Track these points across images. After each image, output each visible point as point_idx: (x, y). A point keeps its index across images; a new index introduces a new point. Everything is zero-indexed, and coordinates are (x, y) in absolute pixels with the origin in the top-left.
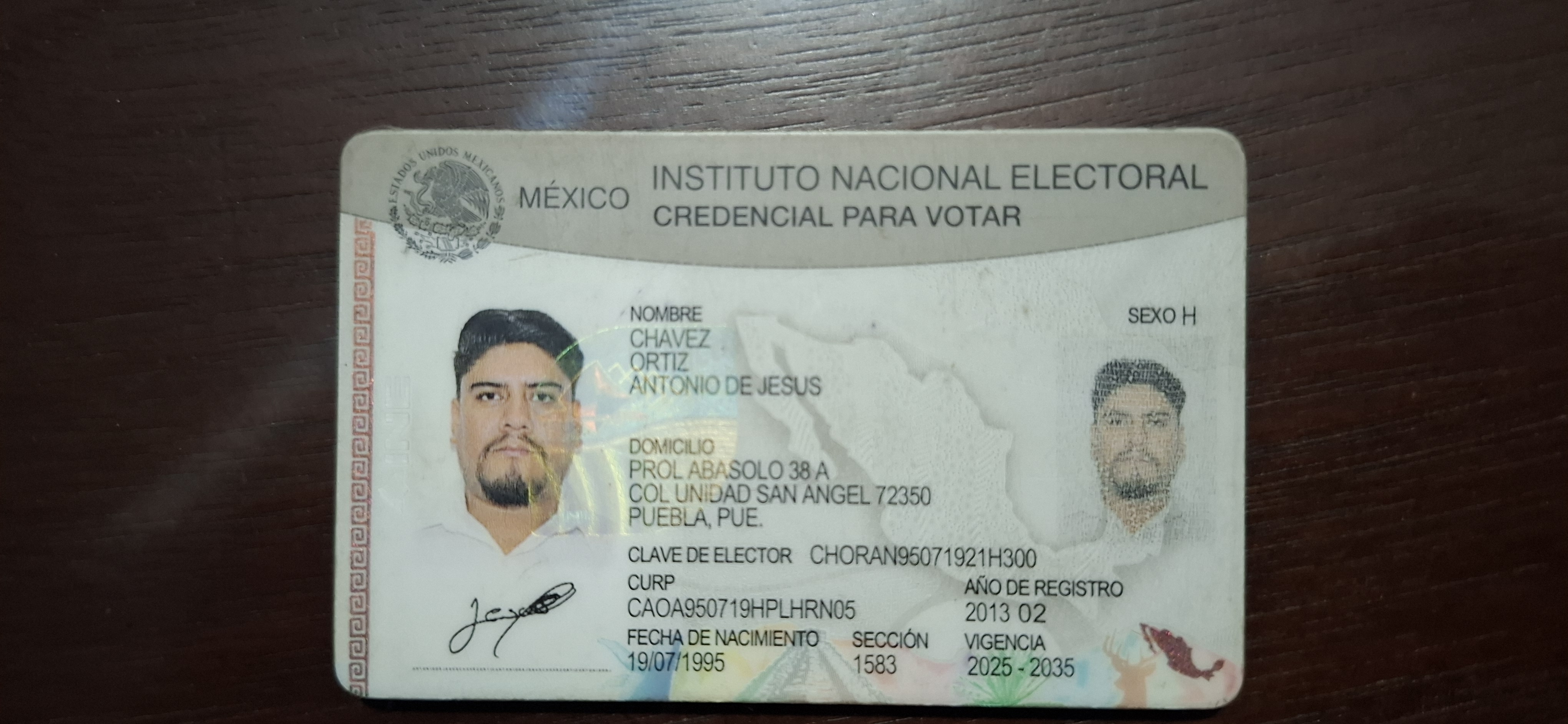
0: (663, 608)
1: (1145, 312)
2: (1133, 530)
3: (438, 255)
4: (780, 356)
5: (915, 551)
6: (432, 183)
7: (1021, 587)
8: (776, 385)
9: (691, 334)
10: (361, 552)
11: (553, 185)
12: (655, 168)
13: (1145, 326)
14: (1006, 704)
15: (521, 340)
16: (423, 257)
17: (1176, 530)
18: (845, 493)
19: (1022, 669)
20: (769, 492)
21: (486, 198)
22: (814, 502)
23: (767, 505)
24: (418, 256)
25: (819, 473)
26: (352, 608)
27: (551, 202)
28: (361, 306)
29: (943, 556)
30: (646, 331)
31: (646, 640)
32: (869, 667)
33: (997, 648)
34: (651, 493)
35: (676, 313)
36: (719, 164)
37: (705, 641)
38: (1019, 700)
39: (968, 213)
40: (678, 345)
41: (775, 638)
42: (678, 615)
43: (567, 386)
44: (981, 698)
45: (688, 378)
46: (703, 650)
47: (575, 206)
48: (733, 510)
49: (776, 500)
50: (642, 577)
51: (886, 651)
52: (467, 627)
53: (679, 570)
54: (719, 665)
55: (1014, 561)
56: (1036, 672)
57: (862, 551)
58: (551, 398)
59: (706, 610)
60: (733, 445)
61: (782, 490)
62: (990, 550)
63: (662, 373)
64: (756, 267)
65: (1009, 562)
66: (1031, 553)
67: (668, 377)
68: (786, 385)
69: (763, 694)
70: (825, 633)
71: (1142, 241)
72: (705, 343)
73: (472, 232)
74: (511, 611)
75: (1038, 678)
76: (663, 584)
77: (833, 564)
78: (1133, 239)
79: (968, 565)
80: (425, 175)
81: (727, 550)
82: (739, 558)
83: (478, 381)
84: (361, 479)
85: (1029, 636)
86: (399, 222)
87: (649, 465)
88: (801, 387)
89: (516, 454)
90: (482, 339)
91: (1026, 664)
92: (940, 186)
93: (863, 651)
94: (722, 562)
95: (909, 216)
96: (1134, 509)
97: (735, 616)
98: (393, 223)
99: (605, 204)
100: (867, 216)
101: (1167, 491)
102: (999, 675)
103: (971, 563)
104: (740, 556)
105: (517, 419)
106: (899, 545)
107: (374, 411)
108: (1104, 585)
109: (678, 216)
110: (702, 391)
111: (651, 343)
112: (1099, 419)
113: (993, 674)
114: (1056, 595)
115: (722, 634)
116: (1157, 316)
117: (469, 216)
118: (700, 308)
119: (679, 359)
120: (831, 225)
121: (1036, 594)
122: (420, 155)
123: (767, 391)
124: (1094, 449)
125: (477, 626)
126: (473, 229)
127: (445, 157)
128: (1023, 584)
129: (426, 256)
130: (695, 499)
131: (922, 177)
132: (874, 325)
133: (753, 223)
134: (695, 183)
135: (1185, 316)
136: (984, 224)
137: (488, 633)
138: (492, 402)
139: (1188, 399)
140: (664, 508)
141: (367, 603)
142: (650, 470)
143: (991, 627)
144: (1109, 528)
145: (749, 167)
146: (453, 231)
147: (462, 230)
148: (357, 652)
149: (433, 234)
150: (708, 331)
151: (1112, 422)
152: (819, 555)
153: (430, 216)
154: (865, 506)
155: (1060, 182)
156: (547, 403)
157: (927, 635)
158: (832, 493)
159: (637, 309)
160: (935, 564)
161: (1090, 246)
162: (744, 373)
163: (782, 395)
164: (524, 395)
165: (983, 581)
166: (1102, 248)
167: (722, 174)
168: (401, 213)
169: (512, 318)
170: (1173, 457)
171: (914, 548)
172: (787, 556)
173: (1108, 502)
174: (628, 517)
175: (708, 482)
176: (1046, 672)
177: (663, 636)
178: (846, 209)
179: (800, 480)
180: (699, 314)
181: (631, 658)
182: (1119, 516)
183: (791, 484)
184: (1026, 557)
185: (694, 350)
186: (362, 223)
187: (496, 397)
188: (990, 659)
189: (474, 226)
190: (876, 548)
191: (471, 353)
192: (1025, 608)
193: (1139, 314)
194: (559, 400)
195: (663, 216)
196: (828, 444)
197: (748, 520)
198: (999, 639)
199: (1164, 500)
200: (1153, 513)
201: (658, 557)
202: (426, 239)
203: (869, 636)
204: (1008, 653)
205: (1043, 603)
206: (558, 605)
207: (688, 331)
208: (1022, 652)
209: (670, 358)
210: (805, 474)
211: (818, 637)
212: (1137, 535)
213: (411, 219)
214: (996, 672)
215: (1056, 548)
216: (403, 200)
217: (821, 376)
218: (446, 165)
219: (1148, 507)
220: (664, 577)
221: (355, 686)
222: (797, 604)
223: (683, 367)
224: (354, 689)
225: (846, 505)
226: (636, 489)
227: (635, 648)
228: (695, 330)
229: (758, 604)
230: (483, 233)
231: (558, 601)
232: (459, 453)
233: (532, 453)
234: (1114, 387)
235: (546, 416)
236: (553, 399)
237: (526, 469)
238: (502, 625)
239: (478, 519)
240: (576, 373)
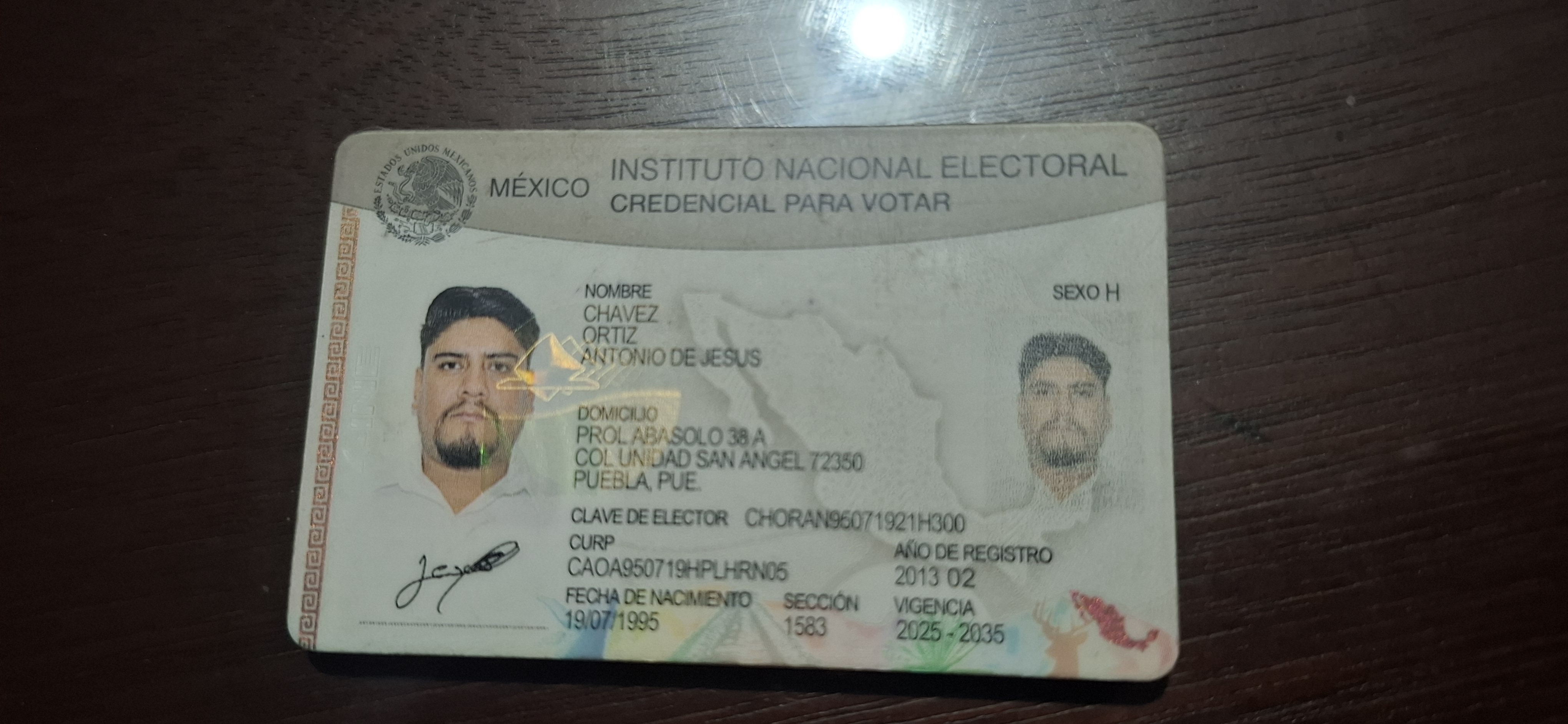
0: (602, 567)
1: (1069, 289)
2: (1061, 498)
3: (414, 238)
4: (723, 330)
5: (847, 516)
6: (414, 175)
7: (950, 552)
8: (718, 357)
9: (640, 310)
10: (321, 510)
11: (521, 177)
12: (614, 161)
13: (1070, 302)
14: (937, 672)
15: (483, 314)
16: (401, 240)
17: (1104, 498)
18: (781, 459)
19: (951, 635)
20: (708, 458)
21: (461, 188)
22: (750, 466)
23: (706, 470)
24: (396, 240)
25: (756, 440)
26: (307, 563)
27: (518, 191)
28: (342, 284)
29: (874, 521)
30: (599, 307)
31: (584, 599)
32: (800, 630)
33: (926, 613)
34: (596, 458)
35: (628, 291)
36: (673, 157)
37: (641, 600)
38: (949, 666)
39: (900, 200)
40: (628, 320)
41: (709, 599)
42: (615, 575)
43: (524, 358)
44: (911, 664)
45: (636, 350)
46: (637, 609)
47: (541, 195)
48: (673, 474)
49: (715, 465)
50: (583, 537)
51: (817, 614)
52: (414, 582)
53: (617, 530)
54: (652, 624)
55: (944, 526)
56: (966, 638)
57: (796, 515)
58: (507, 368)
59: (643, 570)
60: (676, 413)
61: (720, 456)
62: (920, 516)
63: (612, 344)
64: (703, 249)
65: (938, 527)
66: (960, 518)
67: (617, 349)
68: (727, 357)
69: (696, 654)
70: (757, 595)
71: (1064, 222)
72: (653, 318)
73: (445, 219)
74: (457, 568)
75: (967, 644)
76: (603, 545)
77: (766, 529)
78: (1056, 220)
79: (898, 529)
80: (408, 169)
81: (666, 512)
82: (677, 521)
83: (442, 352)
84: (328, 441)
85: (959, 601)
86: (382, 209)
87: (595, 431)
88: (742, 357)
89: (472, 419)
90: (448, 313)
91: (956, 629)
92: (875, 176)
93: (794, 613)
94: (660, 523)
95: (846, 202)
96: (1061, 477)
97: (671, 576)
98: (376, 210)
99: (567, 192)
100: (806, 203)
101: (1095, 459)
102: (928, 640)
103: (901, 527)
104: (678, 518)
105: (474, 387)
106: (831, 510)
107: (345, 380)
108: (1033, 552)
109: (632, 204)
110: (648, 363)
111: (603, 317)
112: (1026, 390)
113: (923, 638)
114: (985, 560)
115: (657, 593)
116: (1081, 291)
117: (444, 204)
118: (649, 286)
119: (628, 332)
120: (773, 211)
121: (965, 558)
122: (405, 151)
123: (710, 362)
124: (1021, 418)
125: (424, 582)
126: (448, 215)
127: (427, 153)
128: (953, 549)
129: (403, 240)
130: (638, 463)
131: (859, 168)
132: (811, 302)
133: (702, 209)
134: (649, 174)
135: (1108, 292)
136: (916, 209)
137: (433, 588)
138: (453, 371)
139: (1114, 371)
140: (608, 472)
141: (323, 559)
142: (597, 436)
143: (921, 591)
144: (1037, 496)
145: (699, 160)
146: (429, 217)
147: (437, 216)
148: (309, 605)
149: (411, 220)
150: (656, 307)
151: (1039, 392)
152: (754, 518)
153: (410, 204)
154: (799, 472)
156: (503, 372)
157: (857, 597)
158: (768, 459)
159: (591, 287)
160: (866, 528)
161: (1016, 228)
162: (690, 345)
163: (723, 366)
164: (483, 364)
165: (913, 546)
166: (1027, 230)
167: (675, 166)
168: (384, 202)
169: (476, 295)
170: (1100, 427)
171: (846, 513)
172: (724, 519)
173: (1036, 469)
174: (573, 480)
175: (650, 447)
176: (976, 637)
177: (600, 595)
178: (788, 196)
179: (738, 446)
180: (649, 291)
181: (568, 616)
182: (1047, 483)
183: (729, 450)
184: (955, 522)
185: (642, 324)
186: (349, 211)
187: (457, 366)
188: (919, 623)
189: (448, 213)
190: (809, 512)
191: (438, 325)
192: (954, 573)
193: (1064, 292)
194: (515, 369)
195: (620, 203)
196: (765, 411)
197: (687, 483)
198: (928, 603)
199: (1092, 469)
200: (1080, 480)
201: (599, 518)
202: (405, 224)
203: (800, 598)
204: (938, 617)
205: (972, 568)
206: (502, 563)
207: (638, 307)
208: (952, 617)
210: (743, 441)
211: (750, 598)
212: (1066, 501)
213: (393, 207)
214: (925, 637)
215: (985, 514)
216: (387, 191)
217: (761, 349)
218: (427, 159)
219: (1076, 475)
220: (604, 538)
221: (304, 639)
222: (731, 566)
223: (632, 340)
224: (303, 641)
225: (781, 471)
226: (582, 453)
227: (573, 606)
228: (644, 306)
229: (693, 565)
230: (455, 218)
231: (502, 559)
232: (419, 418)
233: (486, 419)
234: (1041, 359)
235: (502, 384)
236: (509, 369)
237: (480, 433)
238: (447, 581)
239: (432, 479)
240: (532, 344)
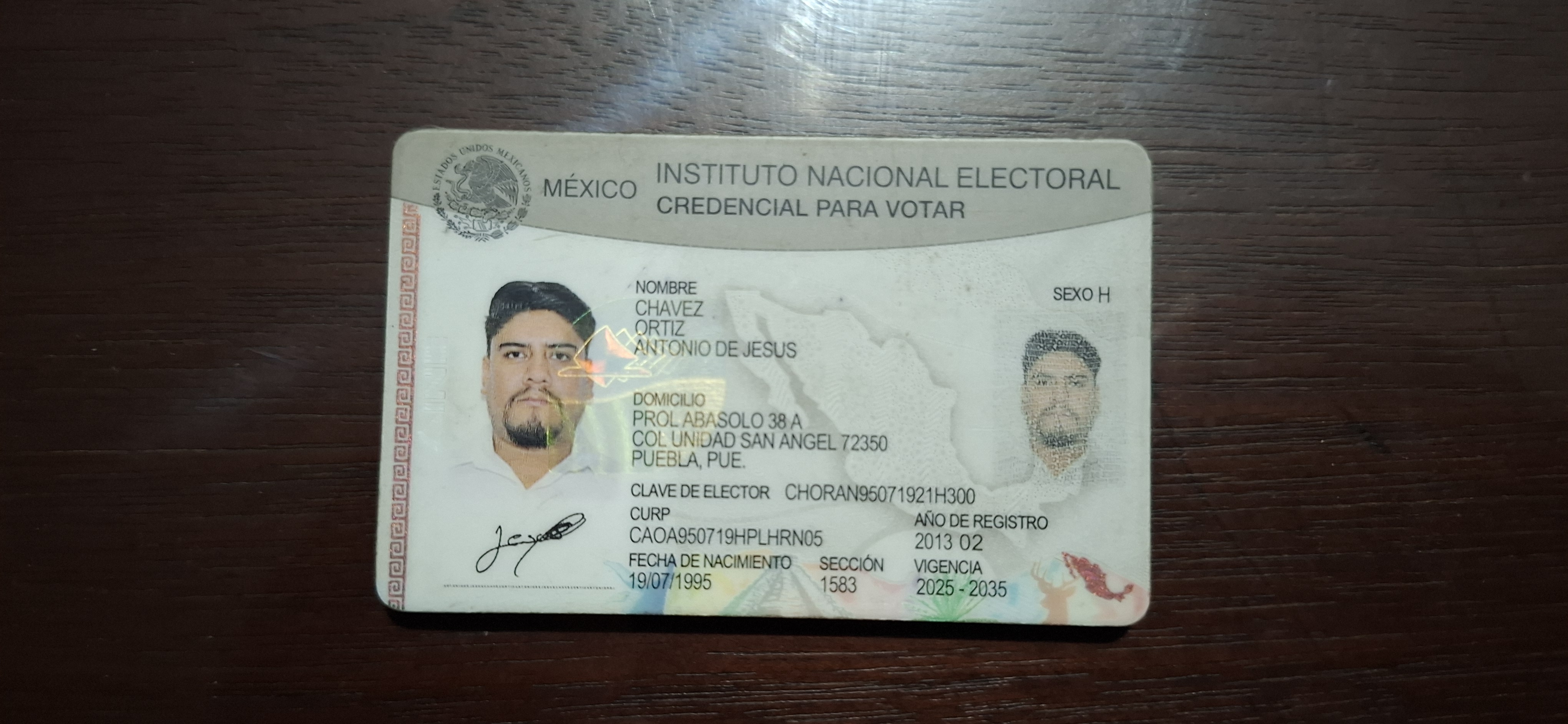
0: (660, 535)
1: (1067, 291)
2: (1056, 474)
3: (474, 234)
4: (762, 325)
5: (873, 490)
6: (470, 174)
7: (962, 520)
8: (759, 349)
9: (687, 305)
10: (402, 486)
11: (573, 178)
12: (659, 165)
13: (1067, 302)
14: (949, 620)
15: (543, 307)
16: (461, 236)
17: (1092, 473)
18: (816, 440)
19: (963, 590)
20: (751, 439)
21: (516, 188)
22: (789, 448)
23: (750, 450)
24: (456, 235)
25: (794, 423)
26: (392, 533)
27: (570, 192)
28: (407, 276)
29: (897, 494)
30: (649, 301)
31: (645, 563)
32: (834, 587)
33: (941, 572)
34: (651, 439)
35: (675, 287)
36: (713, 163)
37: (695, 564)
38: (960, 616)
39: (921, 207)
40: (676, 314)
41: (754, 562)
42: (672, 541)
43: (581, 349)
44: (927, 615)
45: (684, 342)
46: (693, 571)
47: (592, 196)
48: (720, 453)
49: (758, 446)
50: (642, 509)
51: (848, 574)
52: (492, 550)
53: (674, 504)
54: (706, 584)
55: (956, 499)
56: (974, 593)
57: (829, 489)
58: (568, 357)
59: (696, 537)
60: (721, 399)
61: (762, 437)
62: (936, 489)
63: (662, 337)
64: (743, 249)
65: (952, 499)
66: (971, 492)
67: (667, 341)
68: (766, 349)
69: (744, 609)
70: (796, 558)
71: (1065, 232)
72: (698, 313)
73: (503, 216)
74: (530, 536)
75: (975, 598)
76: (660, 515)
77: (804, 502)
78: (1058, 230)
79: (918, 501)
80: (465, 167)
81: (714, 487)
82: (725, 494)
83: (506, 342)
84: (403, 423)
85: (969, 562)
86: (441, 206)
87: (649, 415)
88: (780, 351)
89: (537, 404)
90: (510, 306)
91: (966, 585)
92: (898, 185)
93: (829, 574)
94: (710, 497)
95: (871, 208)
96: (1057, 456)
97: (721, 542)
98: (436, 207)
99: (616, 194)
100: (836, 208)
101: (1085, 441)
102: (943, 594)
103: (920, 500)
104: (726, 492)
105: (538, 375)
106: (860, 485)
107: (416, 366)
108: (1031, 520)
109: (677, 206)
110: (696, 354)
111: (653, 311)
112: (1028, 380)
113: (938, 594)
114: (991, 527)
115: (710, 558)
116: (1077, 294)
117: (501, 203)
118: (695, 283)
119: (676, 326)
120: (806, 215)
121: (975, 526)
122: (460, 150)
123: (751, 354)
124: (1024, 405)
125: (500, 549)
126: (504, 213)
127: (482, 153)
128: (964, 518)
129: (463, 236)
130: (689, 444)
131: (884, 177)
132: (841, 300)
133: (741, 212)
134: (692, 178)
135: (1101, 294)
136: (934, 216)
137: (510, 555)
138: (517, 360)
139: (1104, 365)
140: (662, 452)
141: (406, 530)
142: (651, 419)
143: (937, 554)
144: (1036, 472)
145: (738, 165)
146: (487, 214)
147: (494, 214)
148: (396, 571)
149: (470, 217)
150: (702, 302)
151: (1039, 382)
152: (793, 492)
153: (468, 202)
154: (832, 452)
155: (998, 182)
156: (564, 361)
157: (882, 560)
158: (804, 440)
159: (642, 283)
160: (890, 500)
161: (1022, 235)
162: (733, 338)
163: (763, 357)
164: (545, 354)
165: (930, 515)
166: (1032, 238)
167: (715, 171)
168: (443, 199)
169: (535, 289)
170: (1090, 413)
171: (872, 487)
172: (766, 493)
173: (1036, 450)
174: (631, 459)
175: (698, 429)
176: (983, 592)
177: (659, 559)
178: (819, 201)
179: (777, 429)
180: (694, 288)
181: (632, 578)
182: (1044, 462)
183: (769, 432)
184: (966, 495)
185: (688, 318)
186: (409, 207)
187: (521, 355)
188: (935, 581)
189: (504, 211)
190: (841, 487)
191: (501, 317)
192: (965, 539)
193: (1062, 293)
194: (575, 358)
195: (665, 205)
196: (801, 398)
197: (733, 462)
198: (943, 564)
199: (1083, 448)
200: (1073, 459)
201: (656, 492)
202: (464, 221)
203: (834, 561)
204: (951, 576)
205: (980, 534)
206: (570, 532)
207: (685, 302)
208: (963, 575)
209: (669, 325)
210: (782, 424)
211: (790, 561)
212: (1060, 478)
213: (452, 205)
214: (940, 592)
215: (991, 488)
216: (445, 188)
217: (796, 342)
218: (482, 159)
219: (1069, 454)
220: (661, 509)
221: (393, 601)
222: (773, 534)
223: (679, 333)
224: (392, 603)
225: (816, 450)
226: (638, 435)
227: (636, 569)
228: (691, 302)
229: (740, 533)
230: (512, 217)
231: (570, 529)
232: (488, 402)
233: (551, 403)
234: (1041, 353)
235: (563, 372)
236: (569, 357)
237: (545, 417)
238: (523, 548)
239: (503, 458)
240: (589, 336)
